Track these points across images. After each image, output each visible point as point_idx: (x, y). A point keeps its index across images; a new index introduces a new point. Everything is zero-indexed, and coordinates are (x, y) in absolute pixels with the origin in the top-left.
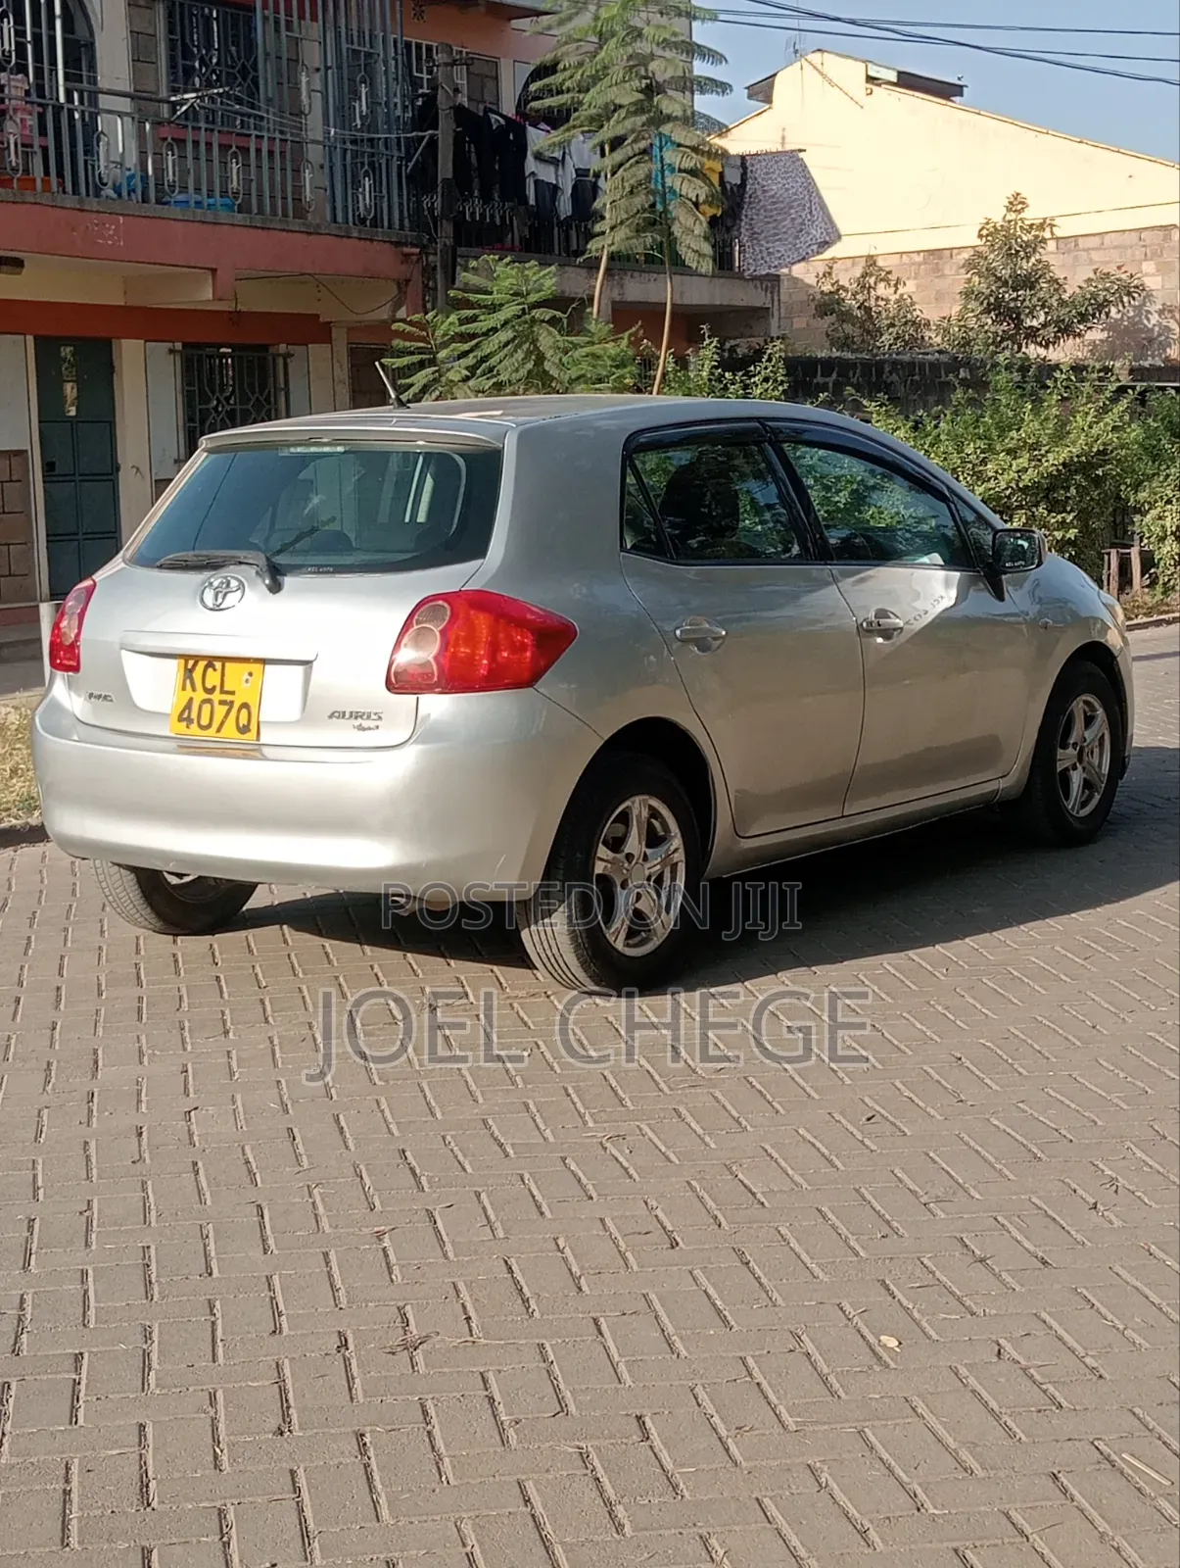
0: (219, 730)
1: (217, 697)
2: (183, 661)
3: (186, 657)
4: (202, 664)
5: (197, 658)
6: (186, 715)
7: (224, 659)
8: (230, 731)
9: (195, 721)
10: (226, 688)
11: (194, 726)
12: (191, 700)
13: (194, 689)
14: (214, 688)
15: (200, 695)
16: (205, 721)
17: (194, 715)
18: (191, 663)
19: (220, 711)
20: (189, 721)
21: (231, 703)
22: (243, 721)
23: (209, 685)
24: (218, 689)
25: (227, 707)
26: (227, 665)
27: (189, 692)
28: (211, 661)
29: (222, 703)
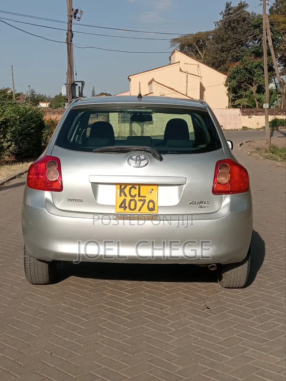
0: (140, 210)
1: (137, 198)
2: (119, 186)
3: (121, 184)
4: (129, 187)
5: (126, 185)
6: (123, 205)
7: (140, 185)
8: (145, 210)
9: (128, 207)
10: (141, 195)
11: (128, 210)
12: (125, 200)
13: (125, 195)
14: (135, 195)
15: (128, 198)
16: (132, 207)
17: (127, 205)
18: (123, 187)
19: (139, 204)
20: (125, 208)
21: (145, 201)
22: (151, 206)
23: (133, 194)
24: (137, 196)
25: (142, 202)
26: (141, 187)
27: (123, 197)
28: (133, 185)
29: (139, 200)
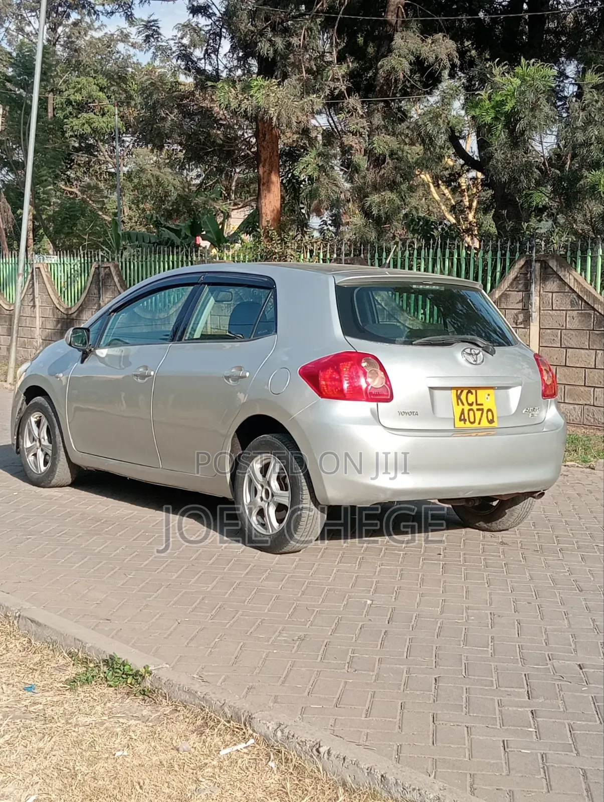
0: (479, 423)
1: (475, 407)
2: (455, 391)
3: (457, 388)
4: (465, 392)
5: (462, 389)
6: (462, 418)
7: (477, 388)
8: (485, 423)
9: (468, 420)
10: (478, 403)
11: (467, 422)
12: (463, 409)
13: (463, 404)
14: (473, 403)
15: (467, 408)
16: (472, 420)
17: (466, 417)
18: (459, 391)
19: (478, 414)
20: (465, 420)
21: (482, 410)
22: (490, 417)
23: (470, 402)
24: (475, 403)
25: (480, 412)
26: (478, 391)
27: (461, 407)
28: (470, 390)
29: (478, 410)
